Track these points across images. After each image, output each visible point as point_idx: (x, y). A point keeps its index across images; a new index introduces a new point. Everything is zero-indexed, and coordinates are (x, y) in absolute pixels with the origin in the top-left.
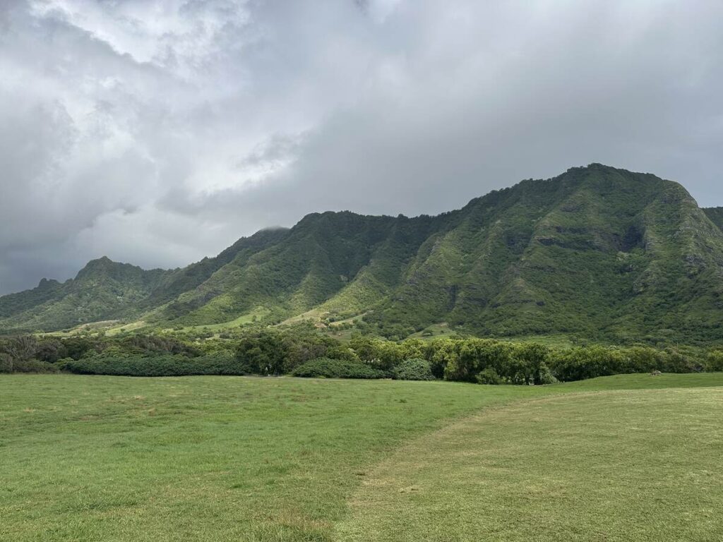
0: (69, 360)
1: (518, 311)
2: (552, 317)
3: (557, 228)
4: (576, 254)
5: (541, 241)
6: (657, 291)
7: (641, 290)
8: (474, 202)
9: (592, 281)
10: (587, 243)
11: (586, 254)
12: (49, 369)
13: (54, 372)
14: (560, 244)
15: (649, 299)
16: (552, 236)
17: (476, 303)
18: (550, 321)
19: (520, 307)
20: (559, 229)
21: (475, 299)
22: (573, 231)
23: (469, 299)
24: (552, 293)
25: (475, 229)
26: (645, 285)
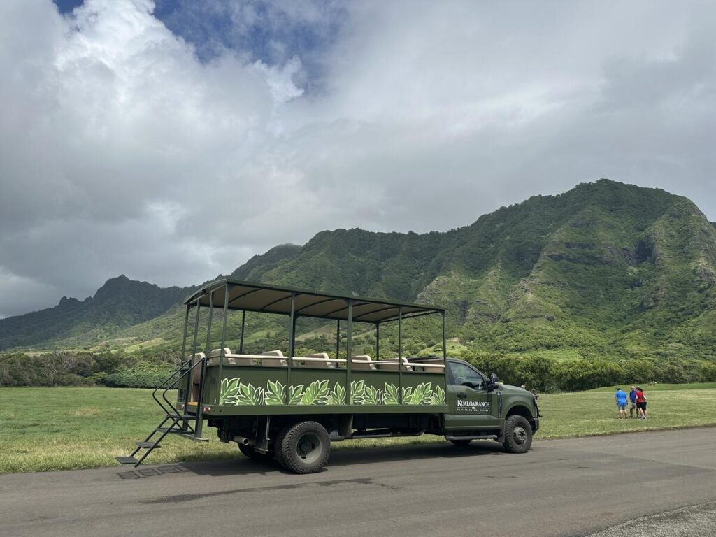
0: (103, 374)
1: (529, 326)
2: (562, 332)
3: (566, 243)
4: (585, 269)
5: (550, 256)
6: (667, 306)
7: (652, 304)
8: (483, 219)
9: (602, 296)
10: (596, 258)
11: (596, 269)
12: (86, 383)
13: (90, 385)
14: (568, 259)
15: (659, 314)
16: (562, 252)
17: (487, 318)
18: (560, 336)
19: (530, 322)
20: (568, 245)
21: (485, 315)
22: (584, 246)
23: (480, 315)
24: (562, 308)
25: (484, 245)
26: (655, 300)
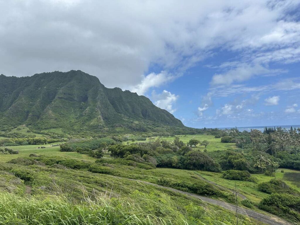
1: (49, 121)
2: (59, 123)
3: (64, 93)
4: (69, 102)
5: (59, 97)
6: (88, 116)
7: (84, 115)
9: (73, 111)
10: (73, 99)
11: (72, 102)
14: (64, 99)
15: (86, 118)
16: (62, 96)
17: (36, 117)
18: (58, 124)
19: (50, 120)
20: (65, 94)
21: (35, 116)
22: (69, 94)
23: (33, 116)
24: (60, 115)
26: (85, 114)
